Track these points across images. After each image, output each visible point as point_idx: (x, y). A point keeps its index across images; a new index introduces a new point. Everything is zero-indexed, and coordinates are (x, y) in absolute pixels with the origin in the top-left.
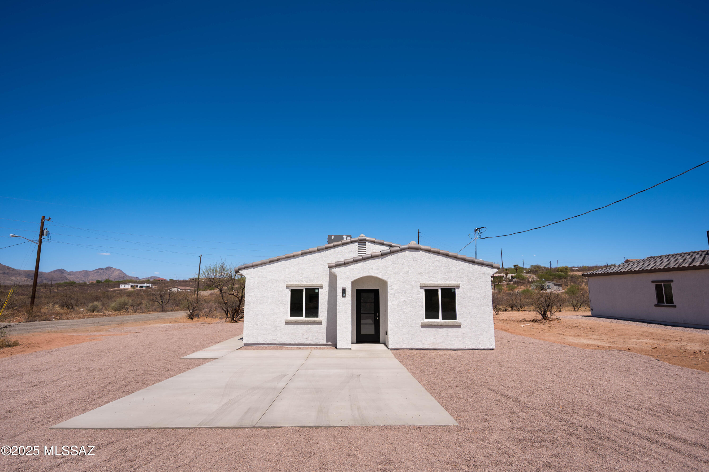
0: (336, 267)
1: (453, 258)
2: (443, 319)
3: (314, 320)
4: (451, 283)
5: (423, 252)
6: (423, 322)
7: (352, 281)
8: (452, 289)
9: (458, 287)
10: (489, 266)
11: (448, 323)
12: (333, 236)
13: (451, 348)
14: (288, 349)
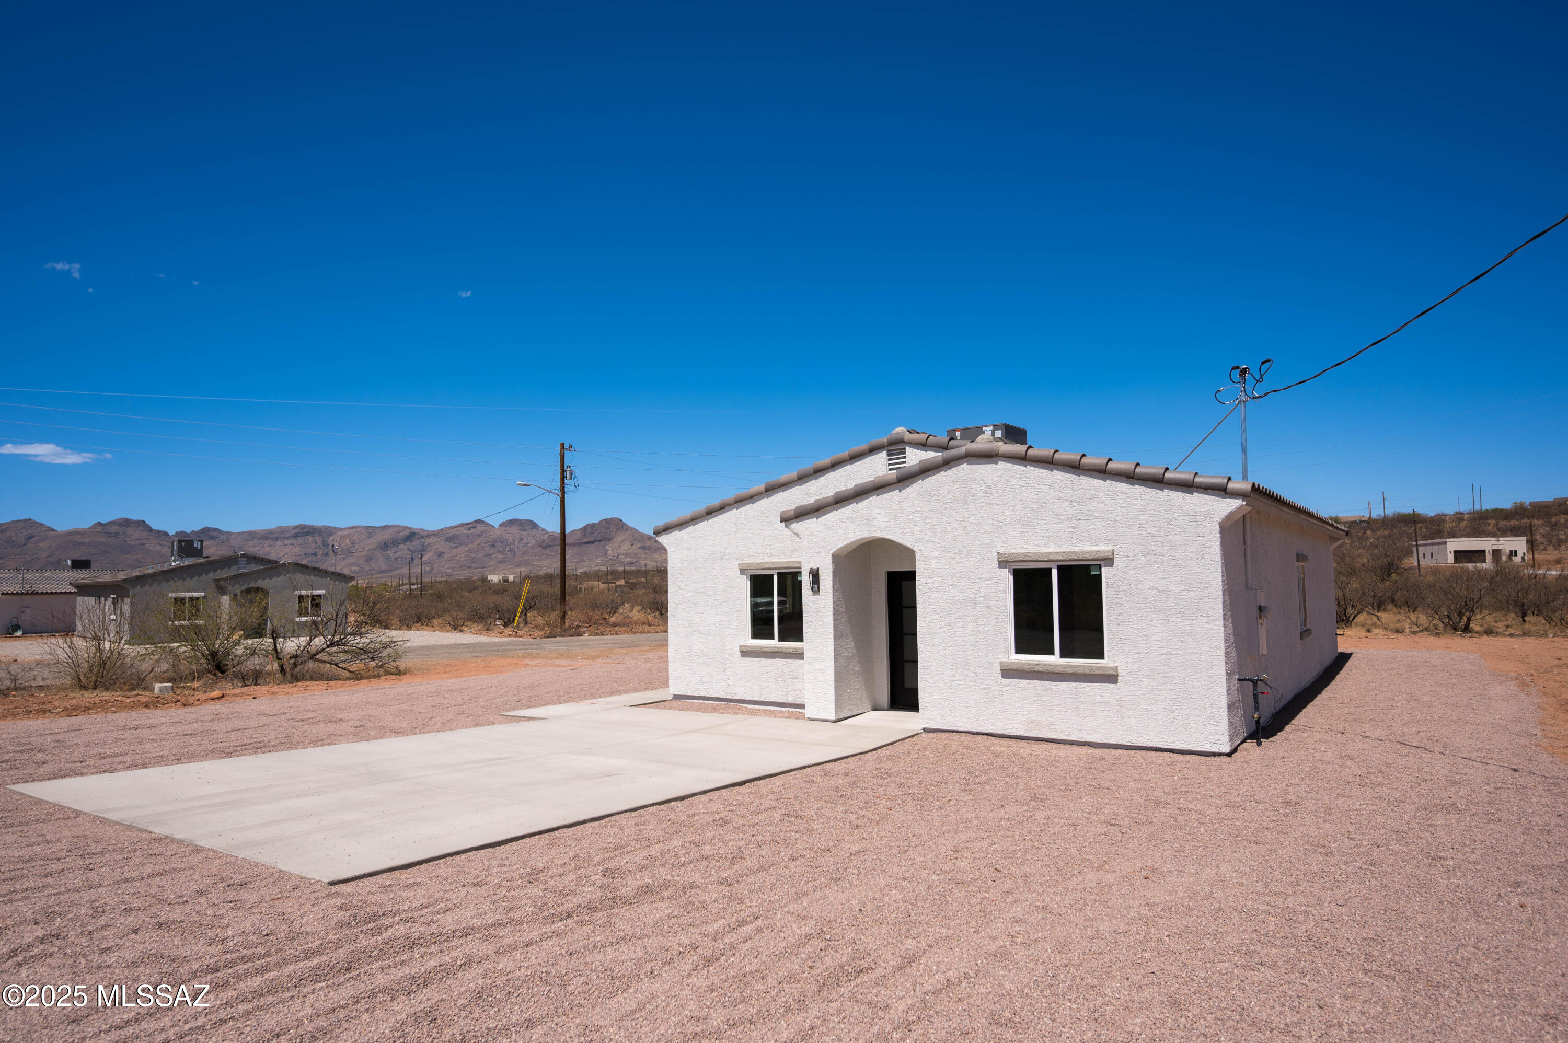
0: (799, 519)
1: (1095, 473)
2: (1063, 655)
3: (794, 649)
4: (1087, 549)
5: (1007, 464)
6: (1006, 660)
7: (832, 551)
8: (1091, 567)
9: (1109, 561)
10: (1211, 491)
11: (1075, 666)
12: (958, 430)
13: (1087, 740)
14: (754, 713)
